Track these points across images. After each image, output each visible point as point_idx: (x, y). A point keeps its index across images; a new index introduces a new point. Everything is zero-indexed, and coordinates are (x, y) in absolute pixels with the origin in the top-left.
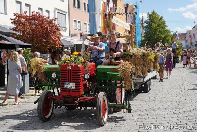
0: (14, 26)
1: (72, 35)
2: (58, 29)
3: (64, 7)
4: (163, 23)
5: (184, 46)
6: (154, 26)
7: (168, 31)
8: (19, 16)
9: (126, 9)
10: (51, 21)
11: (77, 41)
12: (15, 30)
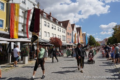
0: (50, 41)
1: (67, 42)
2: (61, 41)
3: (65, 34)
4: (94, 38)
5: (101, 45)
6: (91, 39)
7: (95, 41)
8: (51, 38)
9: (83, 35)
10: (59, 39)
11: (68, 44)
12: (50, 42)
